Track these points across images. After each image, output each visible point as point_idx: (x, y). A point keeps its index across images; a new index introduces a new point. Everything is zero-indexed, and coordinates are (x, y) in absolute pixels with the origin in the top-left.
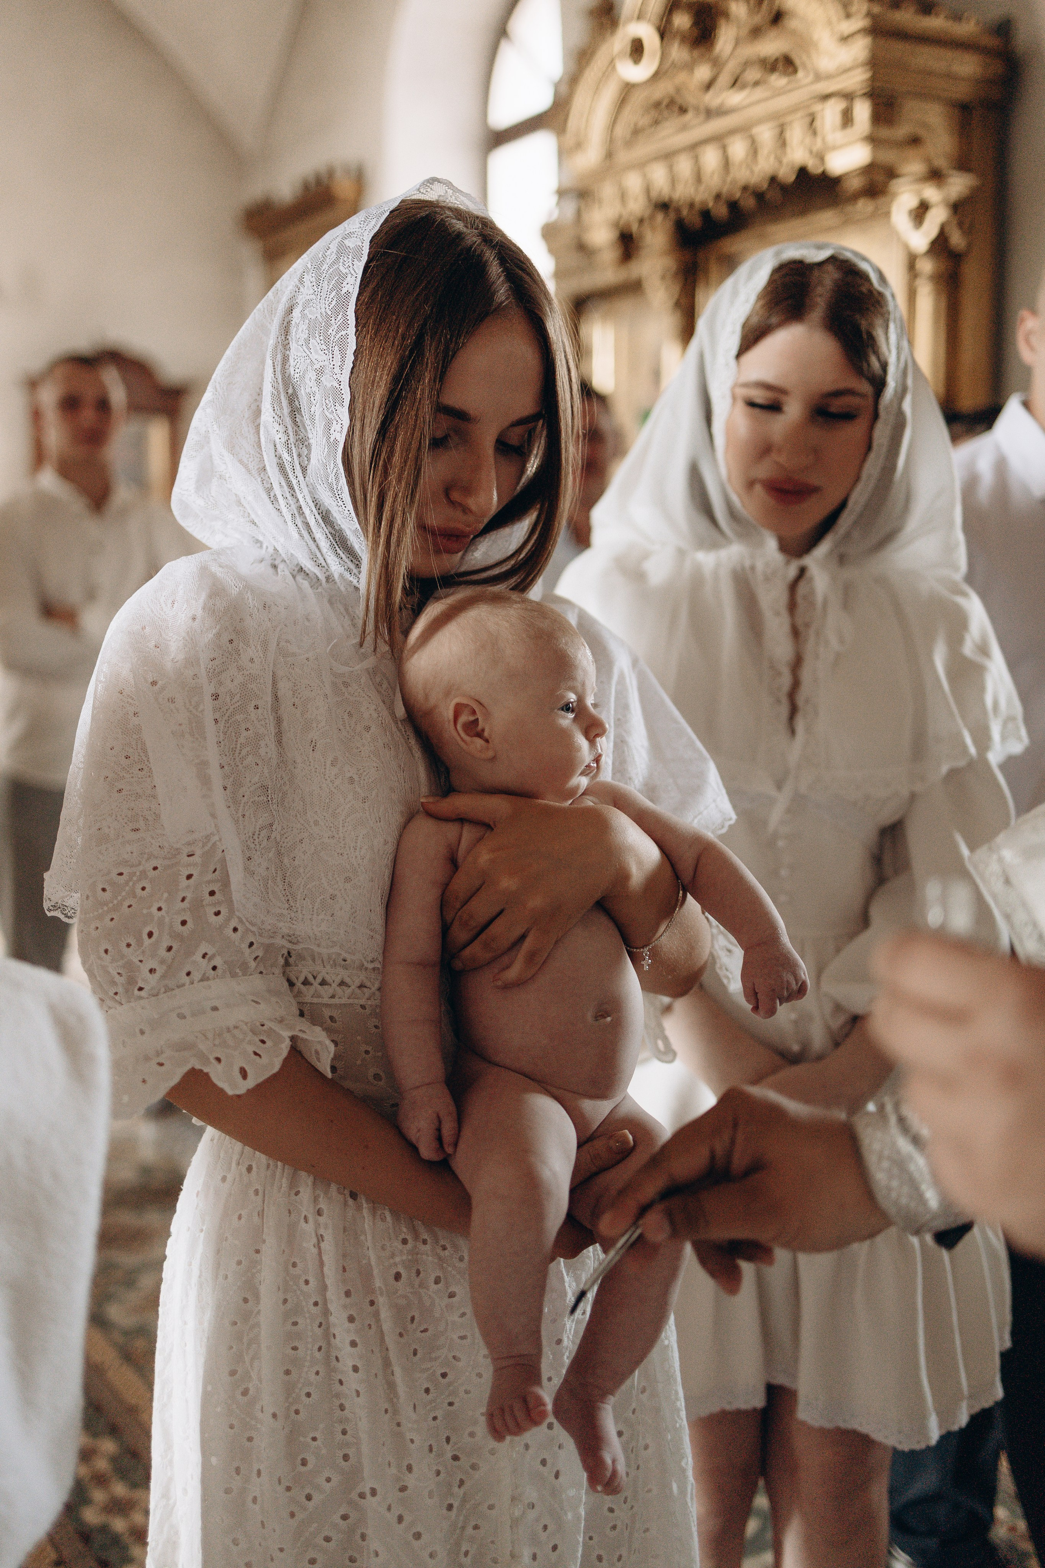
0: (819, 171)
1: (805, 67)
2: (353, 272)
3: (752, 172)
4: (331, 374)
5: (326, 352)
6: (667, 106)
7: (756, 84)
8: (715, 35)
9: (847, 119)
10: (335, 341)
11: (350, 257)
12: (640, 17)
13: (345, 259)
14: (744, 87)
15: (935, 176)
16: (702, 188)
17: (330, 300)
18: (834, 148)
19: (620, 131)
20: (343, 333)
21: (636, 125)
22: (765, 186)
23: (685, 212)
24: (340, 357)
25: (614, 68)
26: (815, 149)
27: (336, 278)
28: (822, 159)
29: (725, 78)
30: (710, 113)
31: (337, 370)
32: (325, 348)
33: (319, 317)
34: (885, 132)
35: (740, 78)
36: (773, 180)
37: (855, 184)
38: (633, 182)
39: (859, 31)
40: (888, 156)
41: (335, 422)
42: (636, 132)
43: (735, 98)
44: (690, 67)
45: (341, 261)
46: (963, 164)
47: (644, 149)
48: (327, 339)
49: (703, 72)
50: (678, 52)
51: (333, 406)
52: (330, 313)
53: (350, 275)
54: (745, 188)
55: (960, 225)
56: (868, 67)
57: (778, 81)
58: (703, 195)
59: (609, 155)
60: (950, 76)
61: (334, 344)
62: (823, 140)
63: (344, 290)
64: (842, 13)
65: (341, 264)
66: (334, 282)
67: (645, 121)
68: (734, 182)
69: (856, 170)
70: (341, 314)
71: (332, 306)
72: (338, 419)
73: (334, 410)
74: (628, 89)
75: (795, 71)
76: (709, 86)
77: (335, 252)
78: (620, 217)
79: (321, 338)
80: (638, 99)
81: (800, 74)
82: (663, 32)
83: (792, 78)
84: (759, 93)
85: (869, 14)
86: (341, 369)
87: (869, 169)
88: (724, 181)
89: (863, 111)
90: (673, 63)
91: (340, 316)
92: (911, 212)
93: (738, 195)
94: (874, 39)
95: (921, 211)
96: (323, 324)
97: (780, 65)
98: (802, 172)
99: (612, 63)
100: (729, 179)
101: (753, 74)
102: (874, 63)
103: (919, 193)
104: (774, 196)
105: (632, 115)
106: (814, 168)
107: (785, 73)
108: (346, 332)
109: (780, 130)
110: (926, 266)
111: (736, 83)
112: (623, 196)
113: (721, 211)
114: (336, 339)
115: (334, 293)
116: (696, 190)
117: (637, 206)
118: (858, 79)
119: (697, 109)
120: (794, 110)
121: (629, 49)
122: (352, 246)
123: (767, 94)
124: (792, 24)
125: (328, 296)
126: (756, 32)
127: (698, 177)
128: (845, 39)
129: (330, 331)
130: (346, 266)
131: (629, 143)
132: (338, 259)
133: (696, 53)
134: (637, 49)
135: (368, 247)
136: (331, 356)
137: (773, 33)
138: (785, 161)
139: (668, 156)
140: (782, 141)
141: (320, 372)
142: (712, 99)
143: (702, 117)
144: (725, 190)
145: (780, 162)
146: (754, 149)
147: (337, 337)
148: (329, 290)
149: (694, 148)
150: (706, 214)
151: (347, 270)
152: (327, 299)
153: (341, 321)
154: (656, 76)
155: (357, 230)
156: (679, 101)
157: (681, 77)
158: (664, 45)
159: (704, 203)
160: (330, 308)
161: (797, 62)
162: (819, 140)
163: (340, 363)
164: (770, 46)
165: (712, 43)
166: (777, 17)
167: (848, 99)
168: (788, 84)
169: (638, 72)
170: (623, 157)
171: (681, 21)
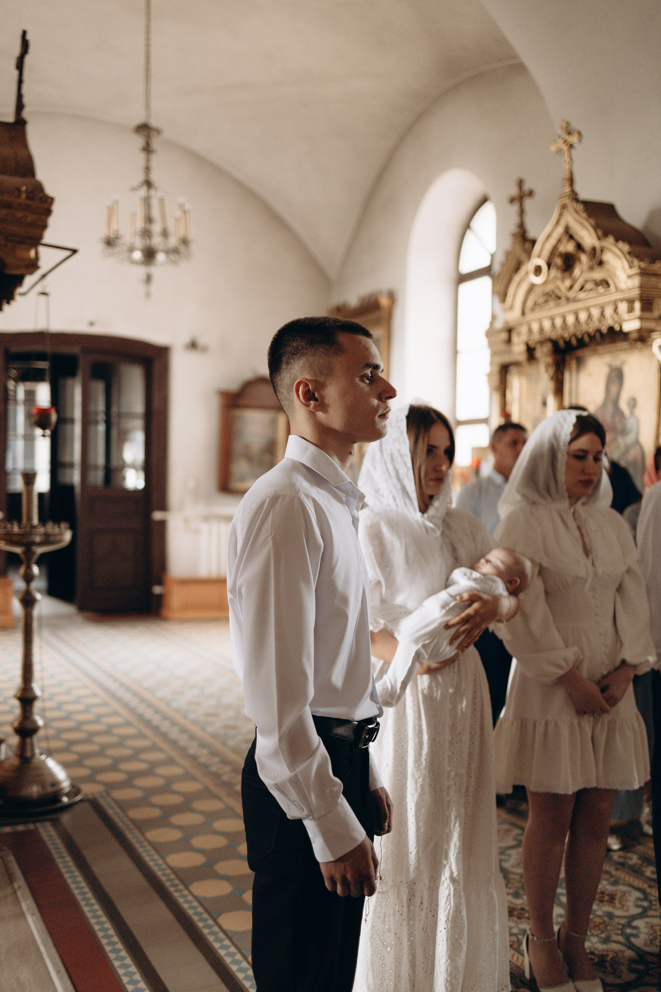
0: (619, 329)
1: (613, 285)
3: (590, 327)
6: (551, 295)
7: (591, 290)
8: (574, 268)
9: (631, 310)
12: (541, 257)
14: (585, 291)
16: (566, 332)
18: (624, 321)
19: (530, 303)
21: (536, 301)
22: (594, 333)
23: (559, 341)
25: (528, 276)
26: (617, 320)
28: (620, 324)
29: (577, 287)
30: (570, 301)
34: (647, 315)
35: (584, 287)
36: (598, 331)
37: (634, 336)
38: (535, 327)
39: (636, 274)
40: (651, 325)
42: (536, 304)
43: (581, 295)
44: (563, 280)
47: (540, 313)
49: (568, 283)
50: (556, 273)
54: (586, 333)
56: (640, 288)
57: (601, 289)
58: (567, 335)
59: (523, 313)
62: (621, 316)
64: (629, 266)
67: (541, 300)
68: (581, 330)
69: (635, 330)
74: (532, 287)
75: (609, 286)
76: (570, 288)
78: (528, 340)
80: (537, 292)
81: (611, 287)
82: (549, 265)
83: (607, 289)
84: (593, 294)
85: (640, 267)
87: (640, 331)
88: (577, 330)
89: (637, 305)
90: (555, 278)
92: (659, 346)
93: (582, 335)
94: (642, 278)
97: (603, 284)
98: (611, 329)
99: (527, 273)
100: (579, 329)
101: (590, 286)
102: (642, 287)
104: (598, 337)
105: (534, 297)
106: (617, 328)
107: (605, 287)
109: (601, 310)
111: (582, 289)
112: (530, 330)
113: (574, 341)
116: (563, 332)
117: (536, 336)
118: (636, 293)
119: (565, 298)
120: (608, 303)
121: (535, 270)
123: (595, 295)
124: (607, 266)
126: (591, 268)
127: (565, 327)
128: (630, 277)
131: (533, 309)
133: (565, 274)
134: (538, 270)
137: (599, 270)
138: (604, 323)
139: (551, 318)
140: (603, 315)
142: (571, 294)
143: (567, 302)
144: (577, 333)
145: (602, 324)
146: (590, 316)
149: (563, 315)
150: (567, 342)
154: (545, 283)
156: (557, 294)
157: (558, 284)
158: (551, 269)
159: (567, 338)
161: (610, 282)
162: (619, 316)
164: (598, 275)
165: (573, 271)
166: (601, 263)
167: (631, 302)
168: (606, 291)
169: (538, 280)
170: (530, 316)
171: (558, 261)
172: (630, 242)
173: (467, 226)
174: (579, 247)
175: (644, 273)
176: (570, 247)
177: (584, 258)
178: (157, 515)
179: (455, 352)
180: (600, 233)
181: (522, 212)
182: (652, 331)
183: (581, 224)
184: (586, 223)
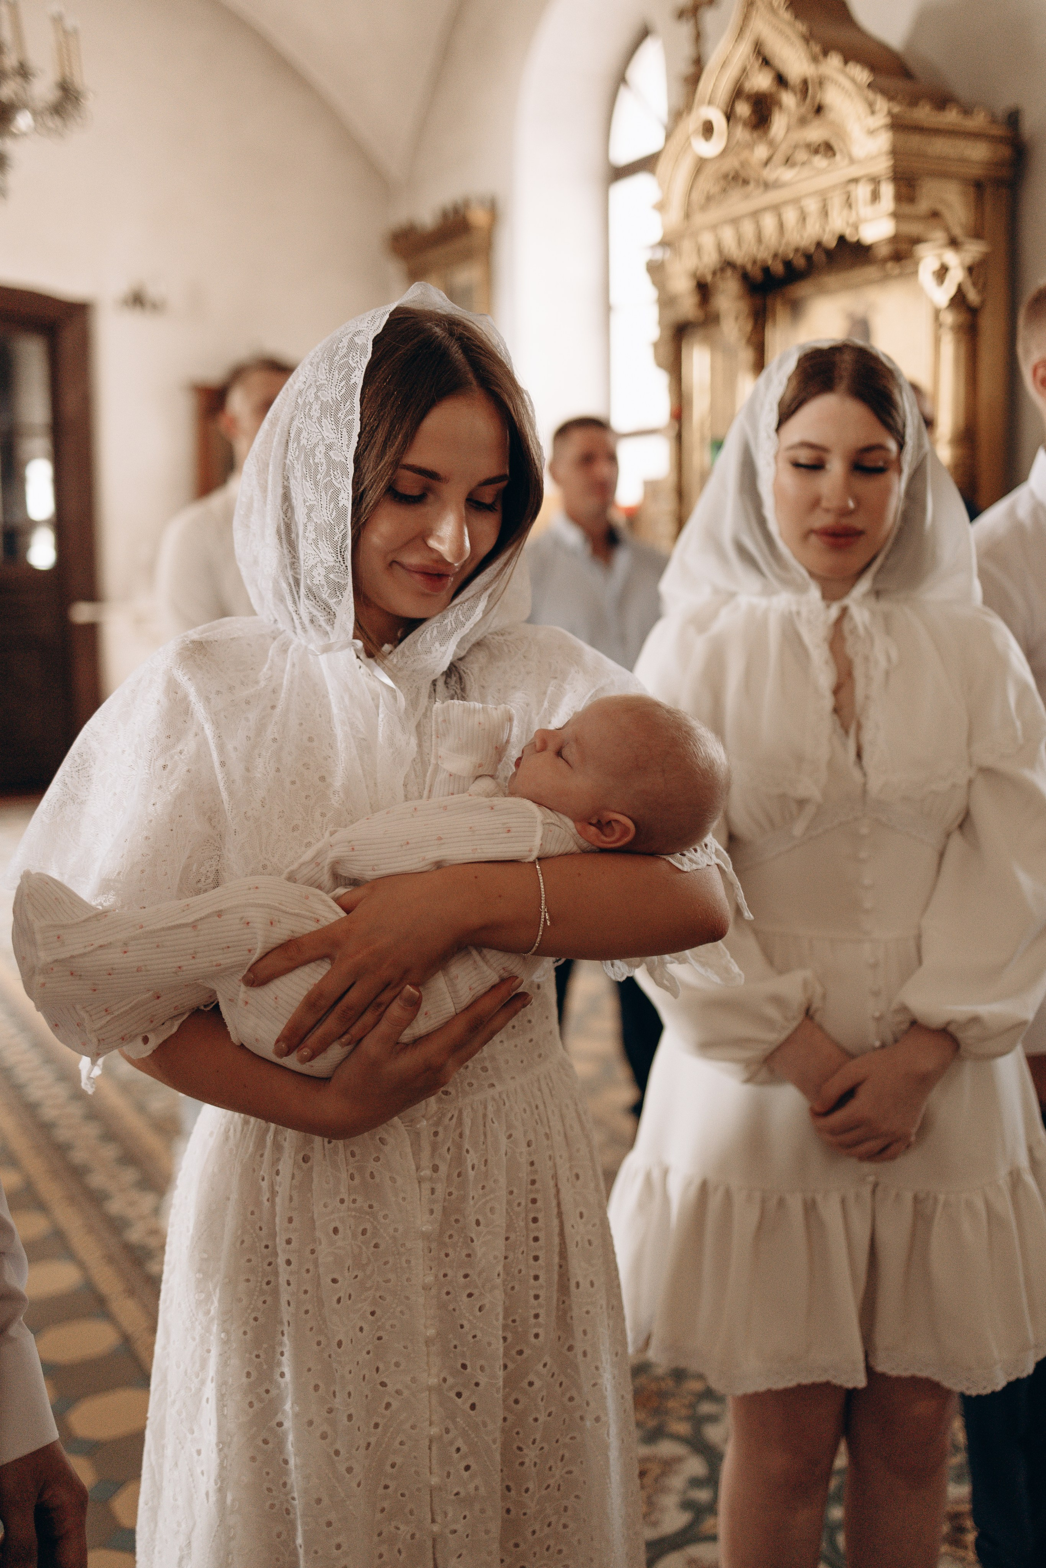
0: (855, 239)
1: (841, 151)
2: (360, 367)
3: (802, 237)
4: (340, 451)
5: (336, 431)
6: (733, 178)
7: (804, 164)
8: (771, 120)
9: (875, 196)
10: (343, 423)
11: (358, 353)
12: (710, 103)
13: (354, 354)
14: (793, 165)
15: (954, 243)
16: (762, 248)
17: (340, 388)
18: (866, 221)
19: (697, 196)
20: (350, 417)
21: (708, 192)
22: (812, 249)
23: (749, 267)
24: (347, 437)
25: (690, 144)
26: (851, 221)
27: (346, 370)
28: (856, 227)
29: (779, 157)
30: (767, 186)
31: (344, 448)
32: (335, 428)
33: (330, 401)
34: (907, 209)
35: (791, 159)
36: (819, 244)
37: (884, 251)
38: (708, 240)
39: (882, 127)
40: (914, 229)
41: (342, 491)
42: (709, 198)
43: (787, 175)
44: (751, 146)
45: (351, 355)
46: (977, 234)
47: (714, 214)
48: (337, 422)
49: (761, 152)
50: (741, 133)
51: (341, 477)
52: (340, 399)
53: (357, 369)
54: (797, 250)
55: (975, 284)
56: (890, 156)
57: (820, 162)
58: (764, 254)
59: (687, 216)
60: (963, 160)
61: (343, 426)
62: (857, 214)
63: (352, 381)
64: (868, 111)
65: (350, 358)
66: (344, 373)
67: (715, 189)
68: (787, 244)
69: (884, 240)
70: (349, 401)
71: (341, 393)
72: (345, 489)
73: (342, 481)
74: (701, 164)
75: (834, 154)
76: (767, 163)
77: (346, 346)
78: (697, 269)
79: (332, 419)
80: (709, 171)
81: (838, 157)
82: (729, 116)
83: (832, 160)
84: (806, 172)
85: (890, 113)
86: (348, 446)
87: (895, 239)
88: (780, 244)
89: (887, 190)
90: (738, 142)
91: (348, 403)
92: (934, 273)
93: (791, 256)
94: (894, 134)
95: (942, 273)
96: (334, 407)
97: (822, 149)
98: (842, 239)
99: (688, 139)
100: (784, 241)
101: (801, 155)
102: (895, 152)
103: (940, 256)
104: (821, 258)
105: (707, 184)
106: (851, 237)
107: (825, 155)
108: (352, 417)
110: (949, 318)
111: (788, 161)
112: (699, 250)
113: (778, 268)
114: (344, 422)
115: (343, 383)
116: (758, 249)
117: (710, 259)
118: (883, 165)
119: (757, 182)
120: (834, 187)
121: (701, 129)
122: (360, 343)
123: (813, 173)
124: (831, 115)
125: (338, 384)
126: (803, 121)
127: (759, 239)
128: (871, 132)
129: (340, 415)
130: (354, 361)
131: (704, 208)
132: (348, 353)
133: (755, 135)
134: (709, 129)
135: (371, 346)
136: (340, 435)
137: (816, 123)
138: (827, 229)
139: (735, 221)
140: (825, 212)
141: (329, 447)
142: (770, 174)
143: (762, 188)
144: (780, 251)
145: (824, 230)
146: (803, 218)
147: (346, 420)
148: (339, 379)
149: (755, 215)
150: (766, 270)
151: (355, 365)
152: (337, 386)
153: (349, 407)
154: (724, 153)
155: (365, 329)
156: (743, 174)
157: (745, 154)
158: (730, 127)
159: (764, 261)
160: (340, 395)
161: (836, 147)
162: (854, 213)
163: (347, 443)
164: (815, 133)
165: (769, 128)
166: (819, 110)
167: (875, 181)
168: (829, 165)
169: (710, 149)
170: (699, 219)
171: (743, 109)
172: (873, 67)
173: (621, 79)
174: (781, 80)
175: (897, 125)
176: (762, 81)
177: (788, 99)
178: (82, 613)
179: (608, 308)
180: (817, 49)
181: (698, 37)
182: (917, 241)
183: (781, 32)
184: (789, 31)
